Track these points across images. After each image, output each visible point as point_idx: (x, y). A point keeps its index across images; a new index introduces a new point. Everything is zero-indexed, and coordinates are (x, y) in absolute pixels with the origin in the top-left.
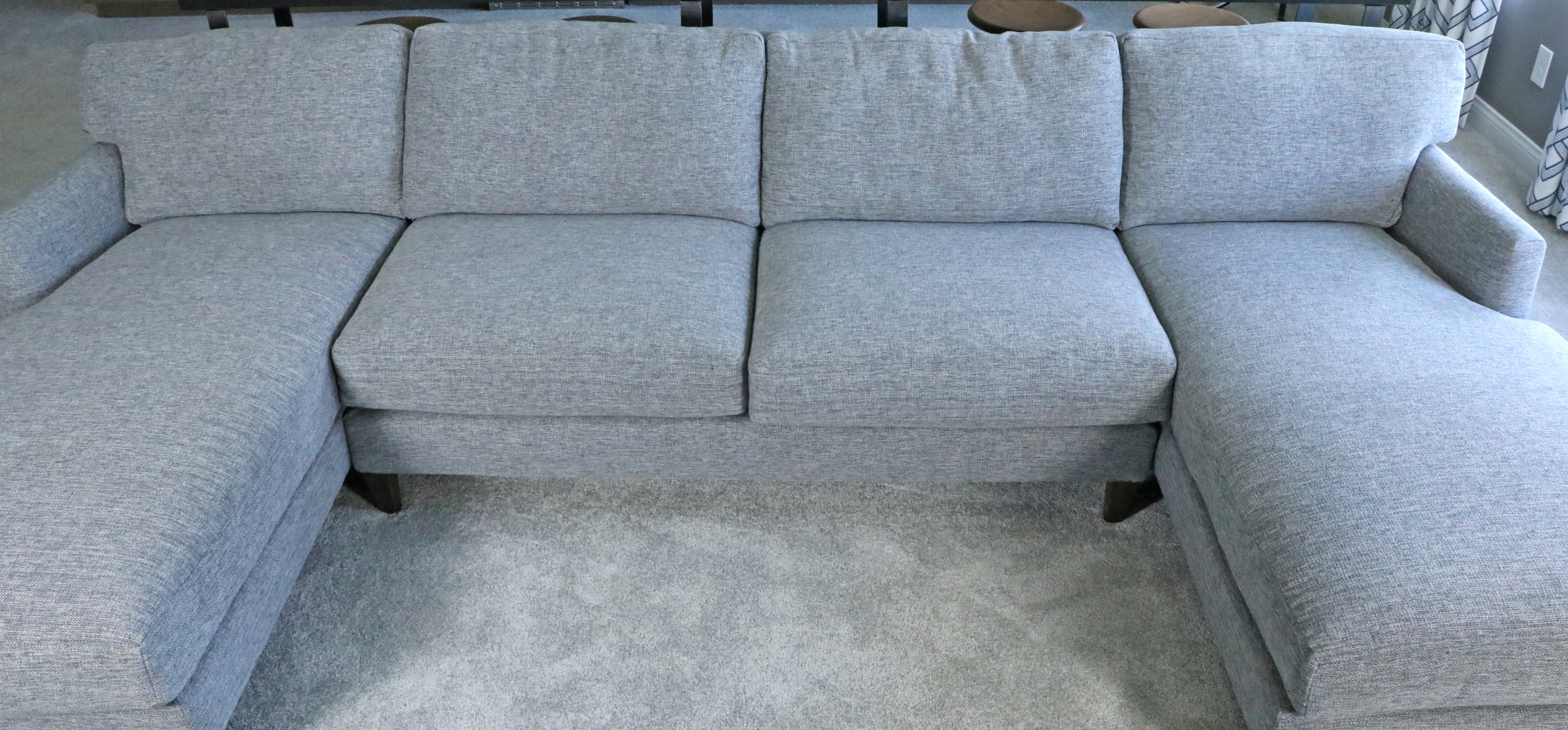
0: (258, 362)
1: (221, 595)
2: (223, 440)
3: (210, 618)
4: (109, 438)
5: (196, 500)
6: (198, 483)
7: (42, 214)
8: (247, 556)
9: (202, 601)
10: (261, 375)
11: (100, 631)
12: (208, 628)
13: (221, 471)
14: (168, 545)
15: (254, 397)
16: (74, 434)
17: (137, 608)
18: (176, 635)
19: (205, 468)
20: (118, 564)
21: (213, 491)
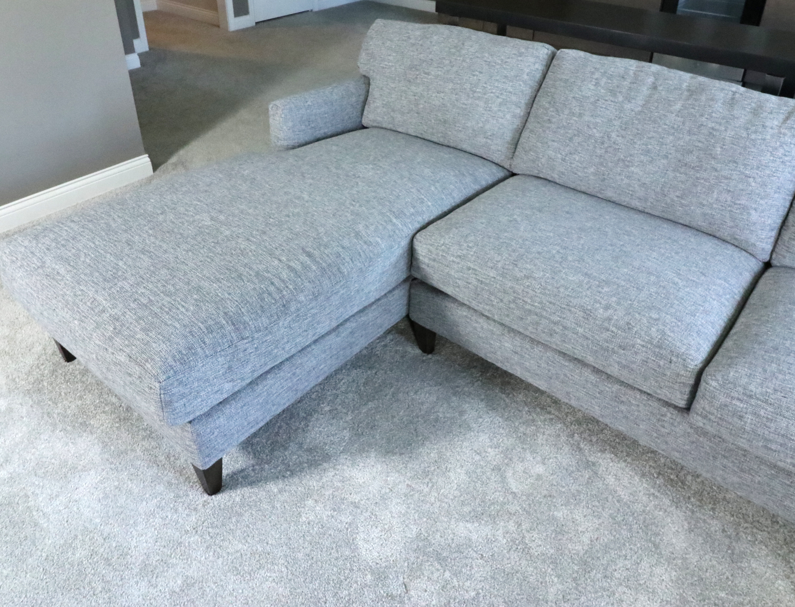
0: (361, 227)
1: (248, 369)
2: (305, 267)
3: (232, 380)
4: (248, 239)
5: (263, 300)
6: (272, 289)
7: (309, 103)
8: (283, 349)
9: (230, 368)
10: (357, 235)
11: (147, 361)
12: (228, 388)
13: (291, 287)
14: (224, 322)
15: (343, 248)
16: (234, 229)
17: (174, 357)
18: (196, 384)
19: (283, 281)
20: (186, 321)
21: (278, 298)
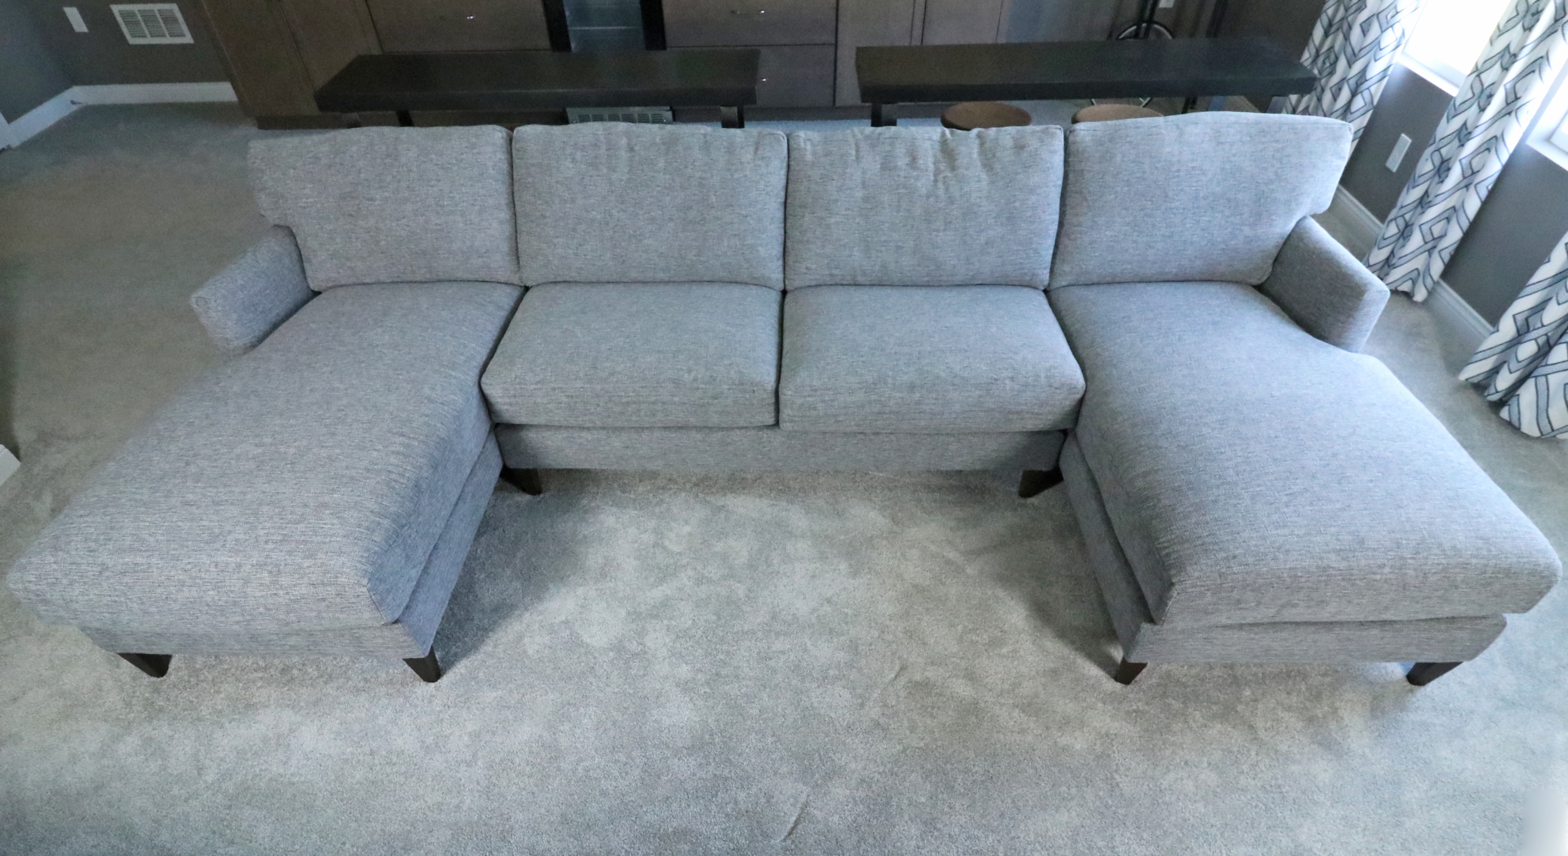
0: (427, 391)
1: (420, 551)
2: (407, 446)
3: (414, 567)
4: (322, 447)
5: (394, 488)
6: (393, 476)
8: (436, 526)
9: (407, 556)
10: (430, 400)
11: (337, 577)
12: (415, 573)
13: (409, 468)
14: (378, 519)
15: (427, 416)
16: (296, 444)
17: (360, 562)
18: (392, 578)
19: (397, 466)
20: (342, 532)
21: (406, 482)
